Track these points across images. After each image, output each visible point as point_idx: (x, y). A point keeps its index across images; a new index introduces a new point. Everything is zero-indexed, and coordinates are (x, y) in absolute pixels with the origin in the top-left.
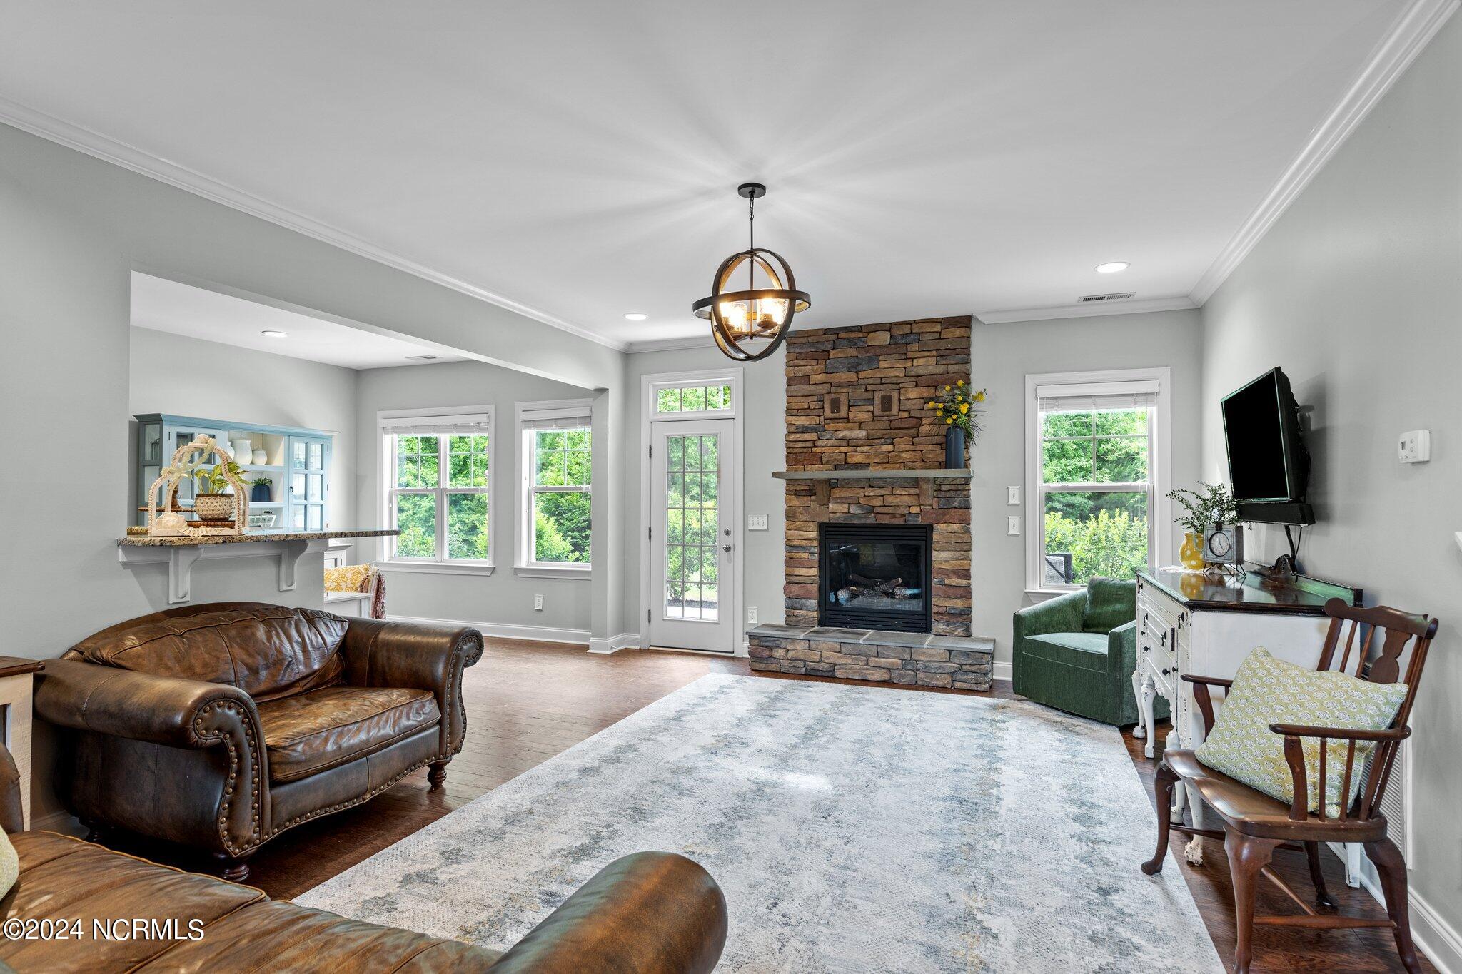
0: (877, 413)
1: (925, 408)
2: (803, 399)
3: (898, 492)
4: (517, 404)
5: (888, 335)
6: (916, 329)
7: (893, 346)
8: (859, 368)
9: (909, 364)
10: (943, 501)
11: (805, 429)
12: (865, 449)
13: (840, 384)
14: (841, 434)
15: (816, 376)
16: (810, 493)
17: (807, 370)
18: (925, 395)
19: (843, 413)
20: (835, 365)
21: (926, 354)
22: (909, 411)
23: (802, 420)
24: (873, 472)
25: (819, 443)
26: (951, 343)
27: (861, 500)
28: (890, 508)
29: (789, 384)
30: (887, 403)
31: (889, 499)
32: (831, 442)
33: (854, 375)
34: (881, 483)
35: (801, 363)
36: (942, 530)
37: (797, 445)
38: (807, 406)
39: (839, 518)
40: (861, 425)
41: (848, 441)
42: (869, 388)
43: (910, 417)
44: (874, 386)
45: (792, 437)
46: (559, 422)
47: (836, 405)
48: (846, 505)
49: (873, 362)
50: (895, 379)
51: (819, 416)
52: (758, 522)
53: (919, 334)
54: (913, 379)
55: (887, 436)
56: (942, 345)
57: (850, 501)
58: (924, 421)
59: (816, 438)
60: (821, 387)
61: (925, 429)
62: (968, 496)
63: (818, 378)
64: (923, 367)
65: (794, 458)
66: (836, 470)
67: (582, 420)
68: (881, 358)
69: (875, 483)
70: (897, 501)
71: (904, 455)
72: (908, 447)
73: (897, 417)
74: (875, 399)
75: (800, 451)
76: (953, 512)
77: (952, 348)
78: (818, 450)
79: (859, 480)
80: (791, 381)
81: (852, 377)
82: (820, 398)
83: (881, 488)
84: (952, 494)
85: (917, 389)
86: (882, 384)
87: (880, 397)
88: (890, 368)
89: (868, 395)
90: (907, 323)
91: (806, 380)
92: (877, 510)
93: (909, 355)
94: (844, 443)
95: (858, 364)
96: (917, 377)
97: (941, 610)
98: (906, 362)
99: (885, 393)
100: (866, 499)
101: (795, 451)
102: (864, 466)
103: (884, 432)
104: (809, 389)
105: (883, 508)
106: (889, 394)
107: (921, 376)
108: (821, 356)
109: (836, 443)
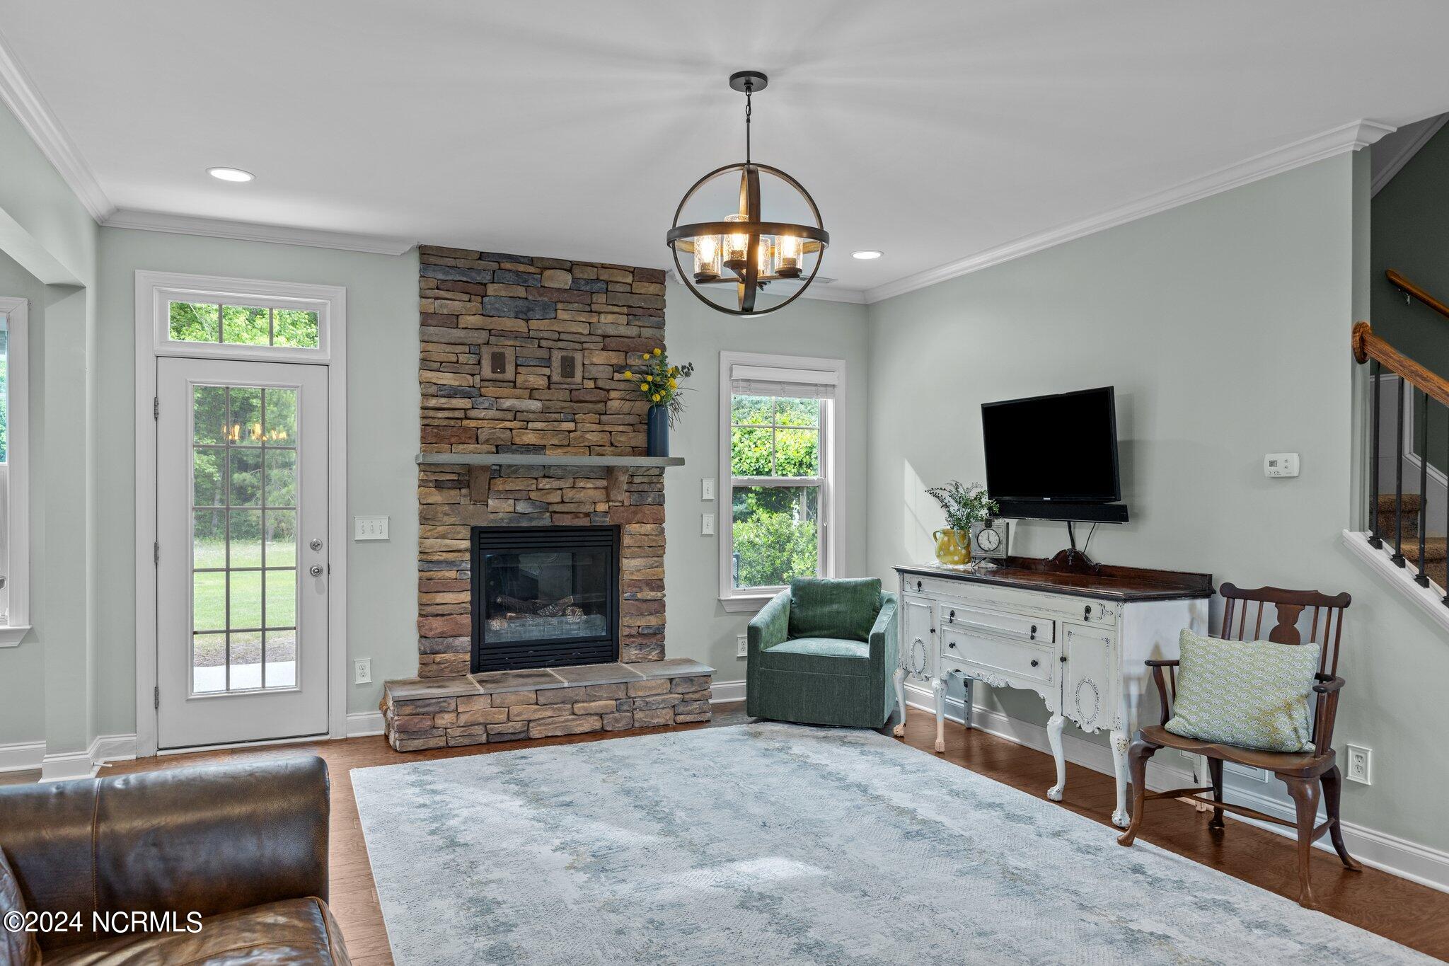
0: (556, 378)
1: (616, 378)
2: (449, 348)
3: (582, 484)
5: (569, 277)
6: (605, 275)
7: (575, 292)
8: (530, 314)
9: (594, 320)
10: (635, 496)
11: (453, 393)
12: (539, 425)
13: (503, 334)
14: (507, 403)
15: (469, 318)
16: (459, 484)
17: (456, 306)
18: (614, 361)
19: (509, 373)
20: (497, 306)
21: (616, 309)
22: (595, 379)
23: (447, 379)
24: (552, 458)
25: (472, 413)
26: (645, 301)
27: (533, 495)
28: (572, 505)
29: (423, 324)
30: (568, 366)
31: (569, 494)
32: (492, 413)
33: (523, 323)
34: (560, 473)
35: (443, 294)
36: (633, 533)
37: (441, 414)
38: (454, 359)
39: (502, 519)
40: (532, 393)
41: (515, 414)
42: (544, 343)
43: (596, 388)
44: (550, 344)
45: (433, 402)
47: (498, 362)
48: (511, 502)
49: (549, 309)
50: (579, 336)
51: (473, 375)
52: (373, 528)
53: (607, 282)
54: (600, 339)
55: (566, 411)
56: (634, 301)
57: (518, 496)
58: (613, 394)
59: (469, 406)
60: (476, 334)
61: (614, 405)
62: (661, 490)
63: (472, 320)
64: (614, 326)
65: (433, 433)
66: (497, 453)
68: (560, 306)
69: (552, 472)
70: (581, 495)
71: (588, 436)
72: (595, 427)
73: (581, 387)
74: (554, 359)
75: (445, 423)
76: (647, 509)
77: (645, 306)
78: (472, 424)
79: (530, 468)
80: (427, 319)
81: (520, 326)
82: (475, 349)
83: (559, 479)
84: (646, 487)
85: (604, 353)
86: (559, 340)
87: (560, 357)
88: (570, 320)
89: (543, 353)
90: (593, 265)
91: (453, 320)
92: (552, 508)
93: (594, 307)
94: (510, 416)
95: (529, 310)
96: (605, 337)
97: (634, 632)
98: (592, 317)
99: (564, 353)
100: (539, 493)
101: (436, 422)
102: (538, 449)
103: (564, 404)
104: (457, 334)
105: (561, 505)
106: (570, 355)
107: (609, 337)
108: (475, 290)
109: (499, 415)
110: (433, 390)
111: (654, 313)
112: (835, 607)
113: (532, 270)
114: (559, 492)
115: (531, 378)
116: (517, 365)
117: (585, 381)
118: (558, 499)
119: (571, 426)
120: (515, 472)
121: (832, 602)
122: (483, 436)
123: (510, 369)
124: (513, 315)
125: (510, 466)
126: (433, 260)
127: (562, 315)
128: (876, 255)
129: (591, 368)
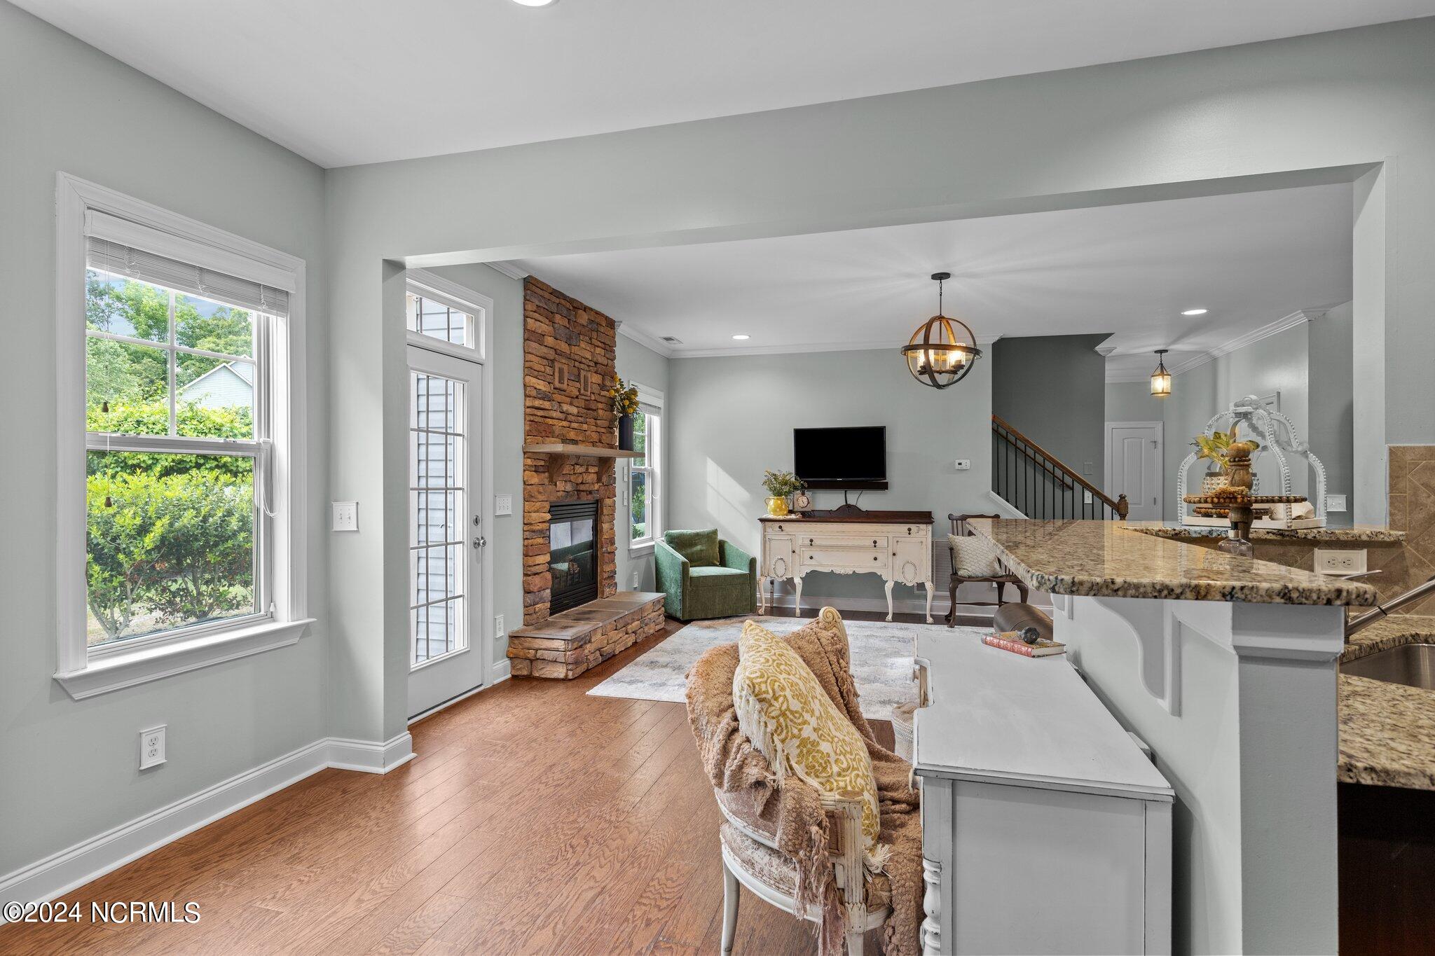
0: (582, 391)
1: (601, 394)
2: (540, 361)
3: (589, 470)
4: (66, 180)
5: (585, 317)
6: (597, 319)
7: (587, 328)
8: (571, 341)
9: (593, 350)
11: (543, 396)
12: (575, 425)
13: (562, 353)
14: (564, 407)
15: (547, 338)
16: (544, 469)
17: (543, 327)
18: (600, 382)
19: (565, 385)
20: (559, 331)
21: (600, 344)
22: (594, 394)
23: (540, 385)
24: (579, 449)
25: (551, 413)
26: (610, 341)
29: (524, 337)
30: (586, 382)
31: (585, 477)
32: (558, 414)
34: (582, 461)
35: (534, 315)
36: (606, 505)
37: (539, 413)
38: (542, 369)
39: (561, 496)
40: (573, 400)
41: (567, 415)
42: (577, 364)
43: (595, 400)
45: (537, 403)
47: (561, 375)
48: (564, 483)
49: (578, 338)
50: (588, 361)
51: (550, 383)
52: (505, 505)
53: (597, 324)
55: (585, 415)
56: (606, 340)
57: (567, 478)
58: (599, 405)
60: (551, 351)
61: (600, 413)
62: (614, 474)
64: (600, 356)
65: (529, 427)
66: (562, 444)
68: (581, 337)
70: (589, 478)
71: (592, 434)
72: (594, 428)
73: (590, 398)
74: (581, 376)
75: (533, 419)
76: (610, 488)
77: (610, 345)
78: (550, 421)
79: (572, 456)
80: (527, 334)
81: (567, 348)
82: (551, 363)
83: (582, 465)
85: (597, 375)
86: (582, 363)
88: (585, 349)
89: (577, 372)
90: (593, 311)
91: (541, 339)
93: (593, 341)
94: (564, 417)
95: (571, 337)
96: (596, 363)
97: (607, 575)
101: (537, 419)
104: (543, 350)
106: (587, 374)
108: (550, 316)
110: (534, 393)
111: (612, 350)
112: (699, 547)
113: (571, 307)
114: (582, 475)
115: (573, 389)
116: (567, 379)
117: (591, 394)
118: (581, 481)
119: (586, 427)
120: (567, 459)
121: (696, 545)
122: (556, 431)
123: (565, 381)
124: (565, 340)
125: (566, 455)
126: (532, 288)
127: (582, 344)
128: (747, 337)
129: (593, 385)
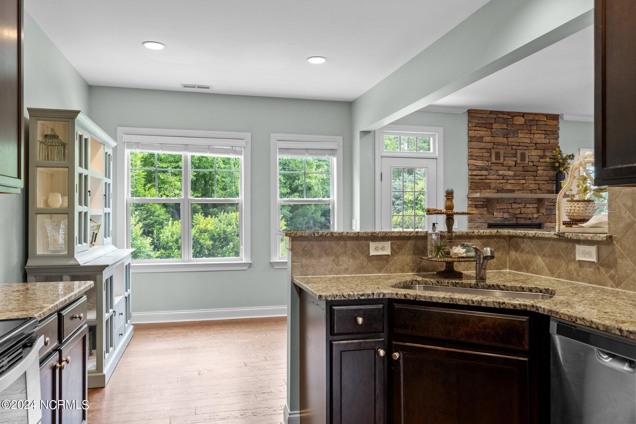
0: (519, 162)
1: (541, 161)
2: (480, 151)
3: (528, 206)
4: (272, 135)
5: (523, 120)
6: (536, 118)
7: (525, 125)
8: (509, 136)
9: (532, 137)
10: (548, 211)
11: (482, 169)
12: (512, 181)
13: (499, 144)
14: (501, 173)
15: (487, 138)
16: (483, 206)
17: (482, 133)
18: (540, 154)
19: (502, 161)
20: (497, 132)
21: (540, 132)
22: (532, 162)
23: (480, 163)
24: (517, 195)
25: (488, 177)
26: (551, 128)
27: (510, 211)
28: (525, 215)
29: (469, 141)
30: (523, 156)
31: (523, 210)
32: (496, 177)
33: (505, 139)
34: (520, 201)
35: (477, 128)
36: (547, 226)
37: (477, 178)
38: (482, 155)
39: (499, 220)
40: (509, 168)
41: (503, 177)
42: (514, 147)
43: (533, 165)
44: (516, 147)
45: (475, 173)
46: (309, 151)
47: (498, 156)
48: (502, 213)
49: (516, 132)
50: (526, 144)
51: (488, 161)
53: (537, 121)
54: (534, 145)
55: (522, 175)
56: (548, 128)
57: (504, 211)
58: (539, 168)
59: (487, 174)
60: (489, 144)
61: (540, 172)
63: (488, 139)
64: (540, 139)
65: (473, 185)
66: (497, 193)
67: (330, 151)
68: (519, 131)
69: (517, 201)
70: (528, 211)
71: (530, 186)
72: (533, 182)
73: (528, 165)
74: (518, 154)
75: (479, 181)
76: (553, 217)
77: (552, 130)
78: (488, 181)
79: (509, 199)
80: (471, 139)
81: (504, 140)
82: (489, 151)
83: (520, 204)
84: (552, 207)
85: (536, 151)
86: (519, 146)
87: (520, 153)
88: (523, 137)
89: (514, 152)
90: (531, 114)
91: (480, 139)
92: (516, 216)
93: (532, 131)
94: (501, 178)
95: (508, 133)
96: (536, 144)
98: (531, 135)
99: (522, 151)
100: (512, 210)
101: (476, 181)
102: (512, 191)
103: (521, 173)
104: (482, 145)
105: (520, 215)
106: (524, 152)
107: (538, 144)
108: (488, 126)
109: (498, 177)
110: (474, 168)
111: (554, 133)
113: (509, 117)
114: (519, 209)
115: (509, 162)
116: (504, 157)
117: (529, 163)
118: (519, 212)
119: (524, 181)
120: (504, 201)
122: (493, 186)
123: (502, 158)
124: (502, 136)
125: (502, 198)
126: (474, 115)
127: (520, 135)
129: (531, 157)
